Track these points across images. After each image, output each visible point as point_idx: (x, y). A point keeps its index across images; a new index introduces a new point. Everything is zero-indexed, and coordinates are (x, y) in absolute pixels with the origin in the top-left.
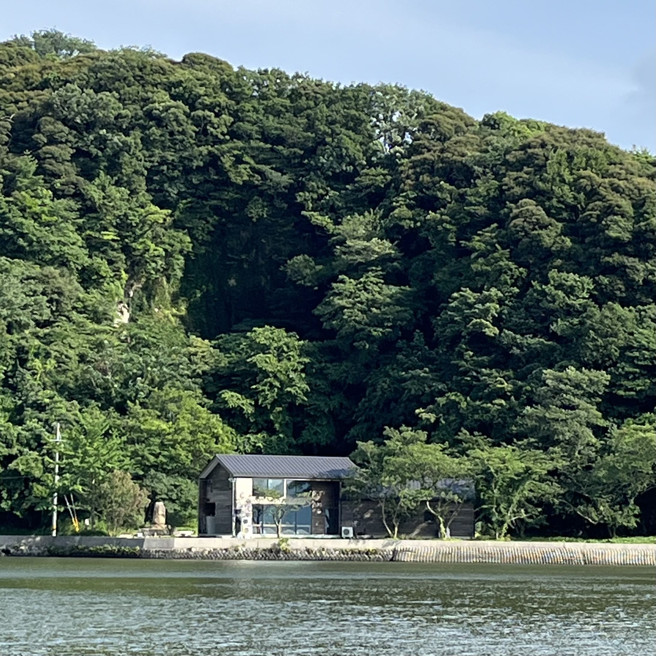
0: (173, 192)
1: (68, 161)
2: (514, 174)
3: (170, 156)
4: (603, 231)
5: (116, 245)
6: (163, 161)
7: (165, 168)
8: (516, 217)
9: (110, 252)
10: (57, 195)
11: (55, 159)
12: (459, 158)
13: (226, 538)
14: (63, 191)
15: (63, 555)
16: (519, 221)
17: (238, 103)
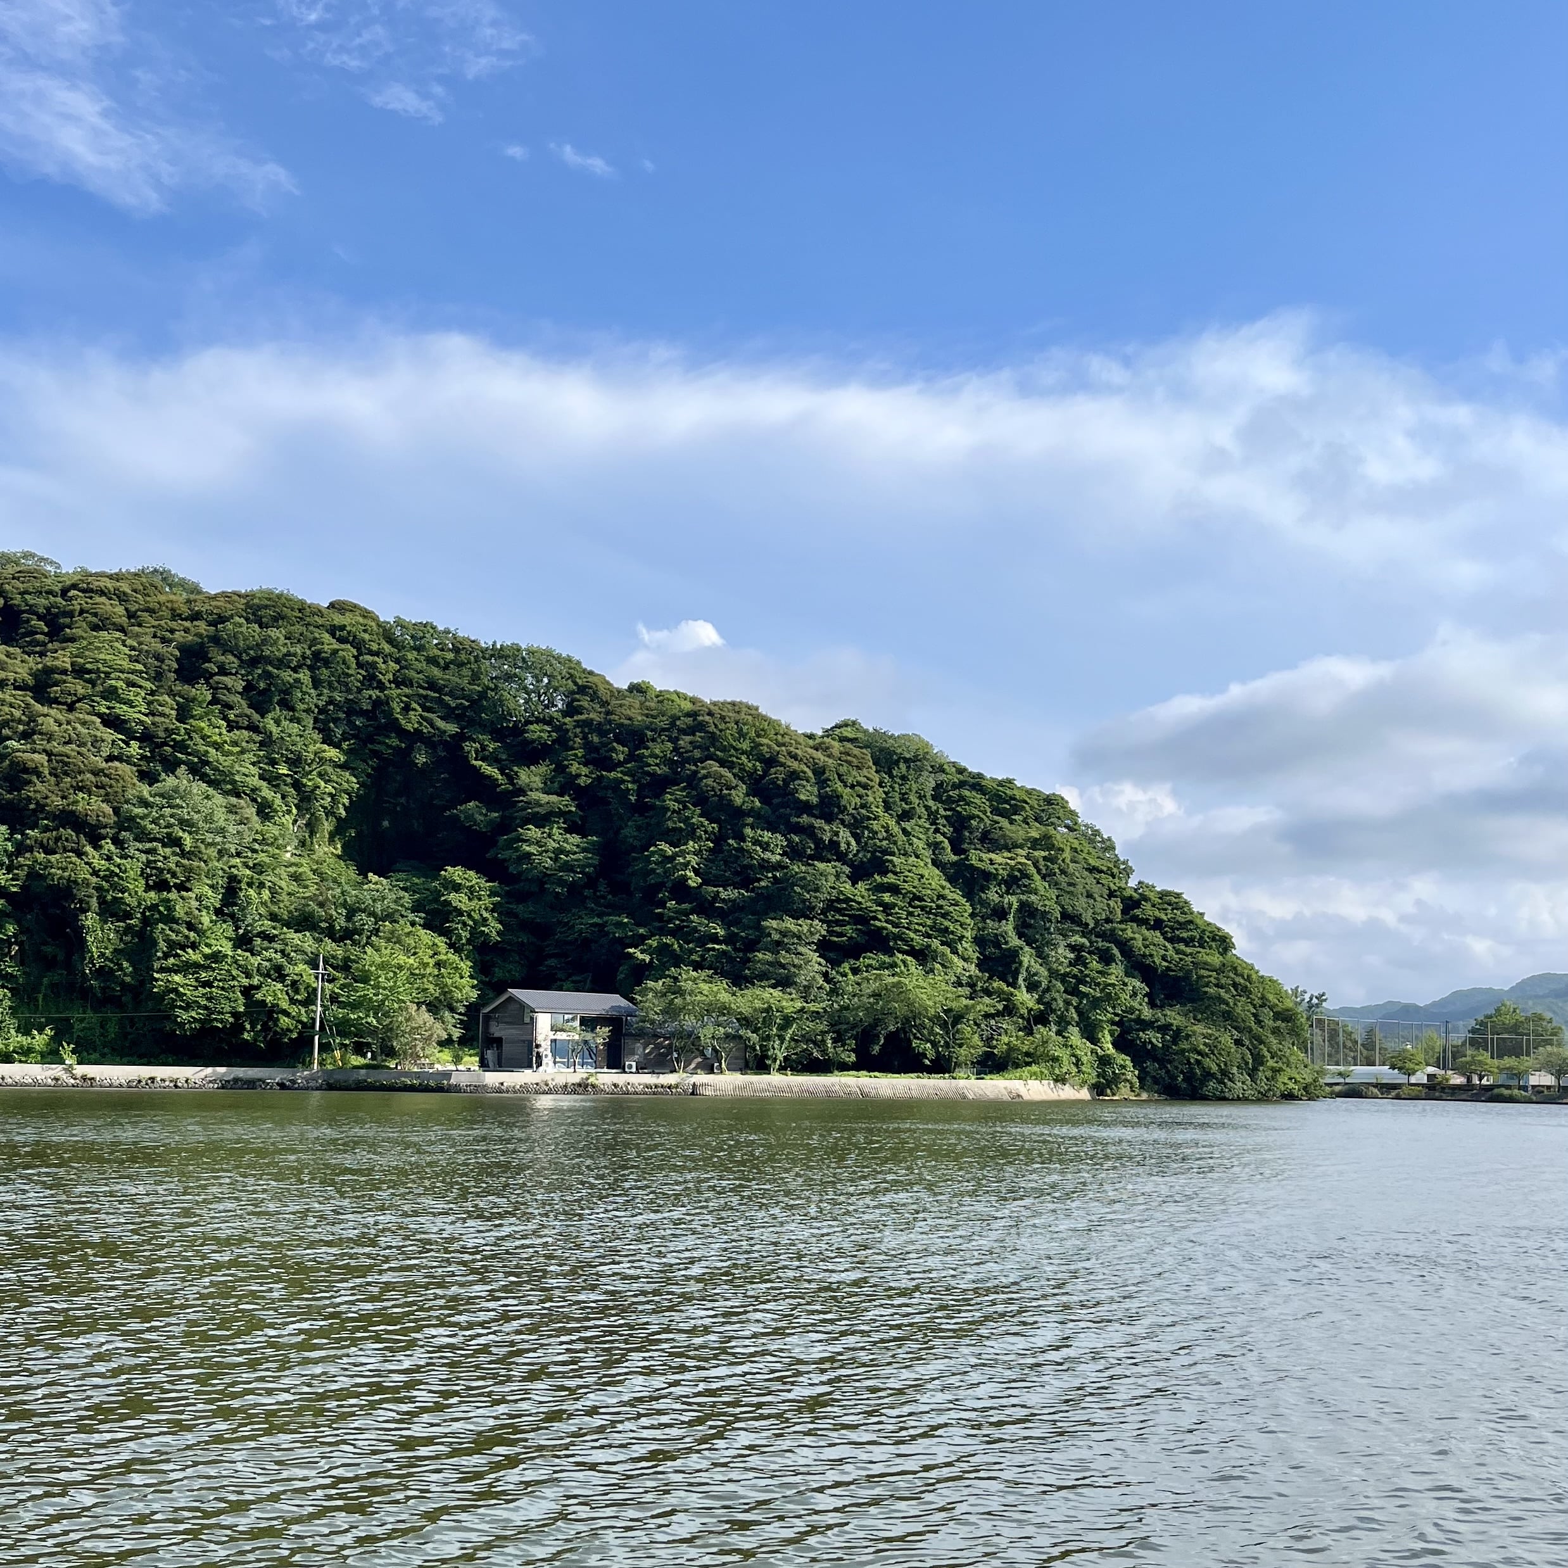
0: (338, 732)
1: (239, 693)
2: (688, 738)
3: (338, 697)
4: (793, 794)
5: (289, 780)
6: (331, 702)
7: (331, 707)
8: (705, 777)
9: (283, 787)
10: (231, 727)
11: (228, 690)
12: (627, 722)
13: (528, 1072)
14: (237, 722)
15: (347, 1088)
16: (710, 781)
17: (399, 651)
